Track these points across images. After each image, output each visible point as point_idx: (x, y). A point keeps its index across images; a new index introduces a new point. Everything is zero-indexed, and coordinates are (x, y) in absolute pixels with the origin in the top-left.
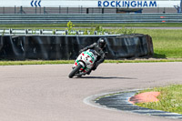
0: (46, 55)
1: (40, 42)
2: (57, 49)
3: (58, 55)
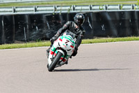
0: (115, 32)
1: (109, 18)
2: (127, 25)
3: (128, 31)
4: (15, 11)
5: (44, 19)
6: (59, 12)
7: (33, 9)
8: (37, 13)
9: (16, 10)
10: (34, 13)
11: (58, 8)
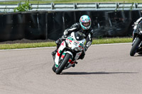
4: (76, 7)
5: (106, 17)
6: (121, 9)
7: (95, 6)
8: (99, 9)
9: (78, 6)
10: (96, 9)
11: (120, 6)
